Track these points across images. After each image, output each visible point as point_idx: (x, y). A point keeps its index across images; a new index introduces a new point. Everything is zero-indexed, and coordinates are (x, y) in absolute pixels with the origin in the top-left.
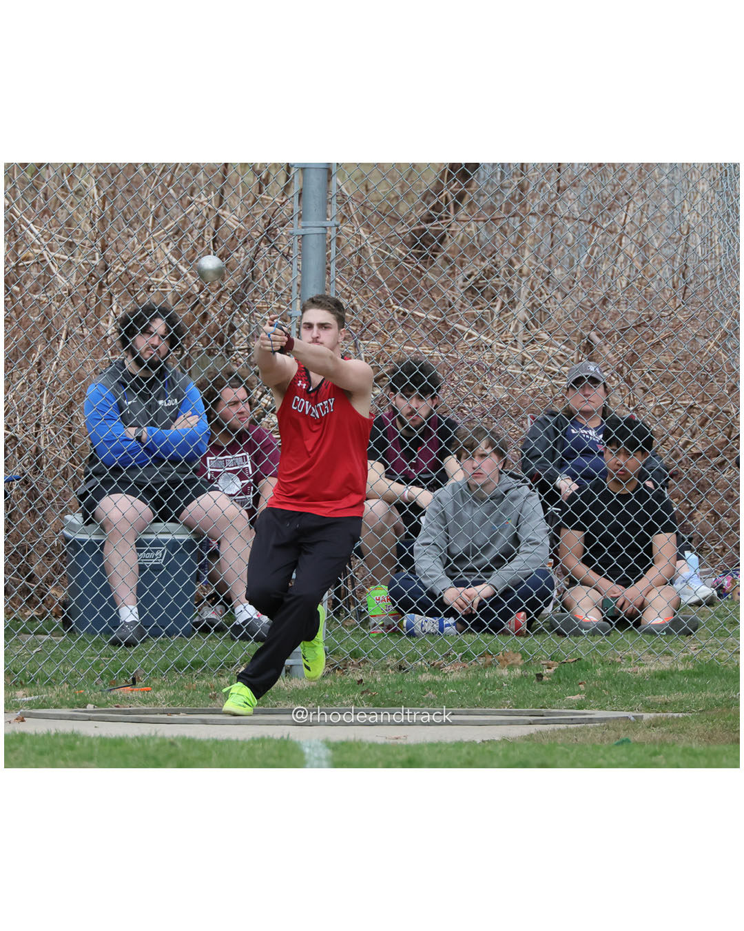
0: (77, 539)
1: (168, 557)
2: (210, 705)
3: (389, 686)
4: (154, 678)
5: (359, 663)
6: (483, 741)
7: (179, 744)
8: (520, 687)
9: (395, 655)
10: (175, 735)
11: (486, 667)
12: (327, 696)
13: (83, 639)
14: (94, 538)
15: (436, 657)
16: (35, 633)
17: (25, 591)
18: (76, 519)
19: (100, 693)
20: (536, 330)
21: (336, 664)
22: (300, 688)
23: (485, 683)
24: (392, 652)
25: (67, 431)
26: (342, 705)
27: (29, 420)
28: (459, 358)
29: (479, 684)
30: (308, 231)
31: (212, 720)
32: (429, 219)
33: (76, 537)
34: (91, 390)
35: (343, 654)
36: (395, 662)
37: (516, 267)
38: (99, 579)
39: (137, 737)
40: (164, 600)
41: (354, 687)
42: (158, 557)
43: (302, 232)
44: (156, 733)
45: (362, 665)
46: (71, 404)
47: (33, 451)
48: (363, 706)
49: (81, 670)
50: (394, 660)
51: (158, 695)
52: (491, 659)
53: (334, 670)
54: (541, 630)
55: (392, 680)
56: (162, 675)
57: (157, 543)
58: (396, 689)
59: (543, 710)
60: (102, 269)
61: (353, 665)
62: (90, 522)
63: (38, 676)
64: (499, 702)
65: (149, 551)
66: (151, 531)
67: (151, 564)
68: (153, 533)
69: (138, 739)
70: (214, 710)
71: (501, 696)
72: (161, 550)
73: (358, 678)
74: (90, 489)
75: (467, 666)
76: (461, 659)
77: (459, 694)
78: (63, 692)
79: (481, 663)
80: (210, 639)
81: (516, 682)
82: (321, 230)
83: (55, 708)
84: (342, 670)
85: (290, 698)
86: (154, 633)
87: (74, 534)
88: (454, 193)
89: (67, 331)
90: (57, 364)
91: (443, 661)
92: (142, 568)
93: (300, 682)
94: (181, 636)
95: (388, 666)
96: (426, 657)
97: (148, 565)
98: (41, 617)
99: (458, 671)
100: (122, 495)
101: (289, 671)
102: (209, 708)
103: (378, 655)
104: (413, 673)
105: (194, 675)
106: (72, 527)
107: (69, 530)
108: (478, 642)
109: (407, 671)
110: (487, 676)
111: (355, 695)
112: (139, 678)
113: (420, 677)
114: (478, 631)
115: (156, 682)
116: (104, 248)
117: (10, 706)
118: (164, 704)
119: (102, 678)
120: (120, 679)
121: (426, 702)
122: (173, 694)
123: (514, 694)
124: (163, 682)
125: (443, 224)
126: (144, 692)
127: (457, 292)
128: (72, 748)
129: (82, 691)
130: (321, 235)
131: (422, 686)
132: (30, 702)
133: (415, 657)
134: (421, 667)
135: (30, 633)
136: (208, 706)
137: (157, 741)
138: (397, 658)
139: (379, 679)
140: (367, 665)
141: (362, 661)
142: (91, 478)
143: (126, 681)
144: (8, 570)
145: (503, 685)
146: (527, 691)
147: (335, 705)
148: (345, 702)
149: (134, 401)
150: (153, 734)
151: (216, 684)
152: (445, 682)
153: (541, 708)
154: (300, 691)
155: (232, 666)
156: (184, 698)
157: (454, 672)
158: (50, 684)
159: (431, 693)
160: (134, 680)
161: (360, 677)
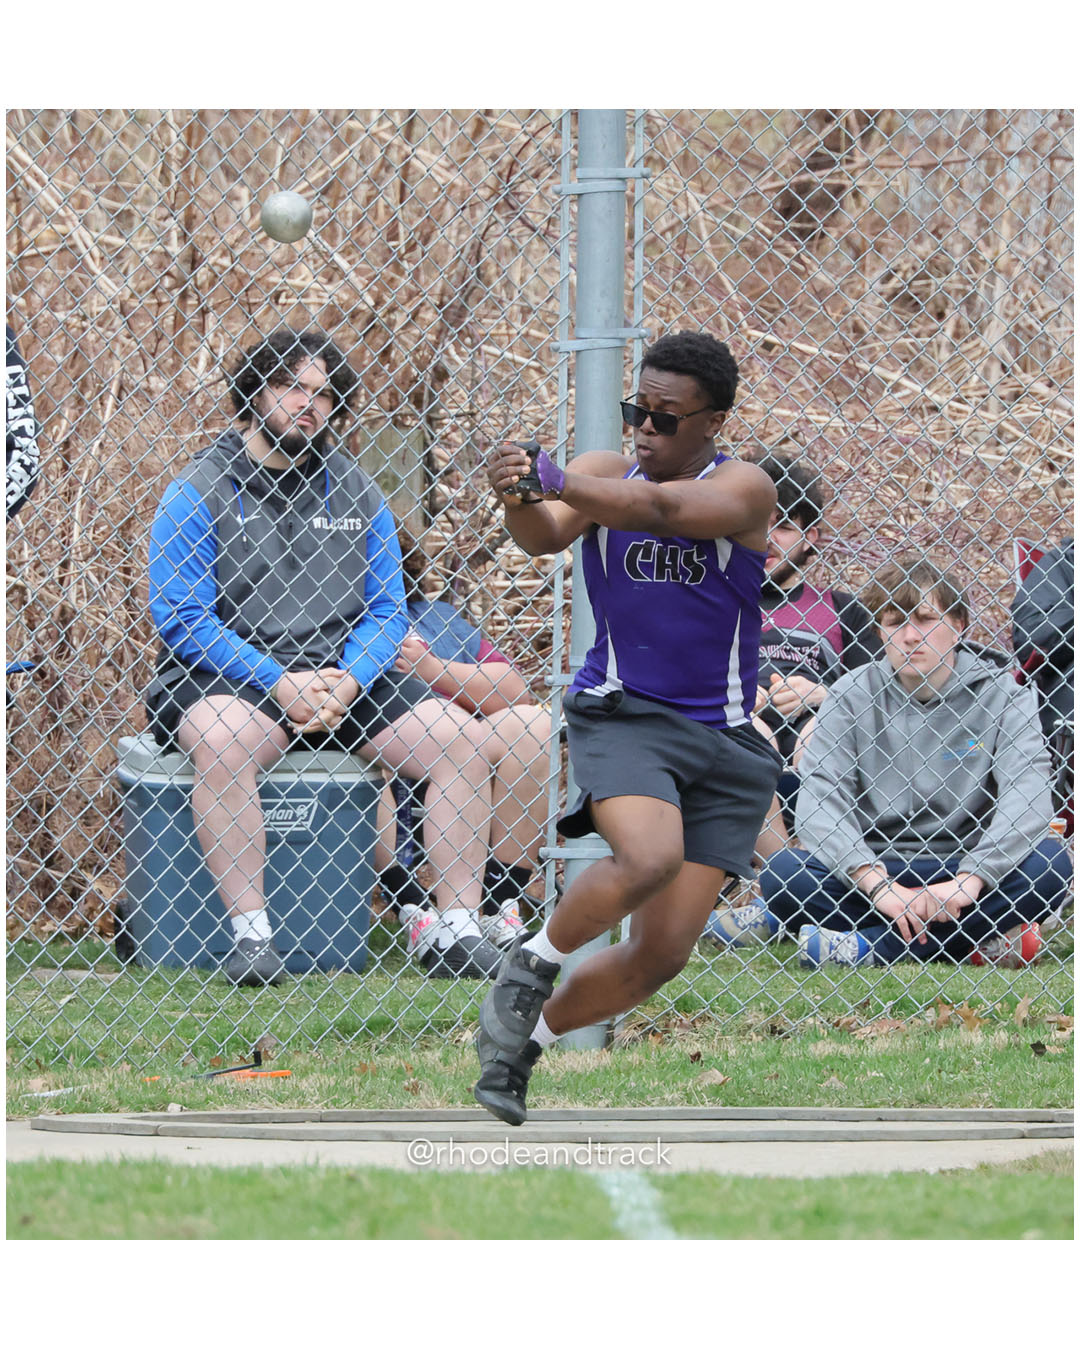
0: (145, 784)
1: (321, 817)
2: (406, 1103)
3: (752, 1064)
4: (296, 1052)
5: (693, 1022)
6: (942, 1172)
7: (364, 1180)
8: (1007, 1066)
9: (762, 1005)
10: (355, 1163)
11: (939, 1028)
12: (633, 1084)
13: (157, 978)
14: (178, 781)
15: (843, 1009)
16: (65, 967)
17: (45, 885)
18: (143, 744)
19: (193, 1081)
20: (1024, 375)
21: (647, 1024)
22: (580, 1070)
23: (940, 1060)
24: (757, 1000)
25: (122, 575)
26: (663, 1101)
27: (47, 553)
28: (881, 430)
29: (928, 1060)
30: (589, 186)
31: (404, 1134)
32: (818, 163)
33: (144, 780)
34: (170, 496)
35: (663, 1003)
36: (763, 1020)
38: (188, 862)
39: (281, 1168)
40: (314, 901)
41: (684, 1067)
42: (302, 817)
43: (577, 188)
44: (318, 1159)
45: (698, 1025)
46: (129, 523)
47: (57, 614)
48: (703, 1103)
49: (154, 1037)
50: (762, 1016)
51: (304, 1085)
52: (950, 1013)
53: (645, 1034)
54: (1046, 956)
55: (757, 1054)
56: (311, 1046)
57: (301, 791)
58: (765, 1071)
59: (1053, 1110)
60: (185, 261)
61: (682, 1025)
62: (172, 749)
63: (71, 1050)
64: (969, 1096)
65: (284, 806)
66: (288, 767)
67: (289, 830)
68: (292, 771)
69: (285, 1171)
70: (417, 1114)
71: (971, 1083)
72: (306, 804)
73: (692, 1051)
74: (170, 686)
75: (902, 1025)
76: (891, 1012)
77: (889, 1080)
78: (121, 1082)
79: (929, 1020)
80: (404, 975)
81: (999, 1057)
82: (615, 185)
83: (106, 1111)
84: (661, 1036)
85: (561, 1090)
86: (297, 967)
87: (140, 774)
89: (121, 382)
90: (101, 445)
91: (856, 1017)
92: (272, 840)
93: (579, 1059)
94: (347, 970)
95: (750, 1027)
96: (823, 1009)
97: (283, 833)
98: (76, 935)
99: (887, 1035)
100: (231, 697)
102: (404, 1109)
103: (729, 1005)
104: (799, 1040)
105: (374, 1045)
106: (135, 761)
107: (130, 767)
108: (923, 979)
109: (787, 1037)
110: (941, 1044)
111: (687, 1082)
112: (266, 1052)
113: (811, 1047)
114: (924, 960)
115: (301, 1060)
116: (189, 222)
117: (18, 1107)
118: (317, 1102)
119: (195, 1053)
120: (229, 1054)
121: (825, 1096)
122: (333, 1083)
123: (996, 1079)
124: (314, 1060)
126: (277, 1079)
127: (869, 303)
128: (158, 1188)
129: (156, 1078)
130: (614, 195)
131: (816, 1065)
132: (57, 1099)
133: (801, 1011)
134: (814, 1028)
135: (54, 967)
136: (402, 1105)
137: (322, 1175)
138: (768, 1011)
139: (732, 1052)
140: (709, 1025)
141: (700, 1018)
142: (172, 665)
143: (242, 1058)
144: (12, 846)
145: (973, 1064)
146: (1021, 1073)
147: (649, 1104)
148: (668, 1097)
149: (253, 517)
150: (311, 1161)
151: (416, 1064)
152: (861, 1058)
153: (1049, 1106)
154: (579, 1075)
155: (448, 1028)
156: (356, 1089)
157: (879, 1039)
158: (94, 1065)
159: (833, 1078)
160: (258, 1058)
161: (697, 1047)
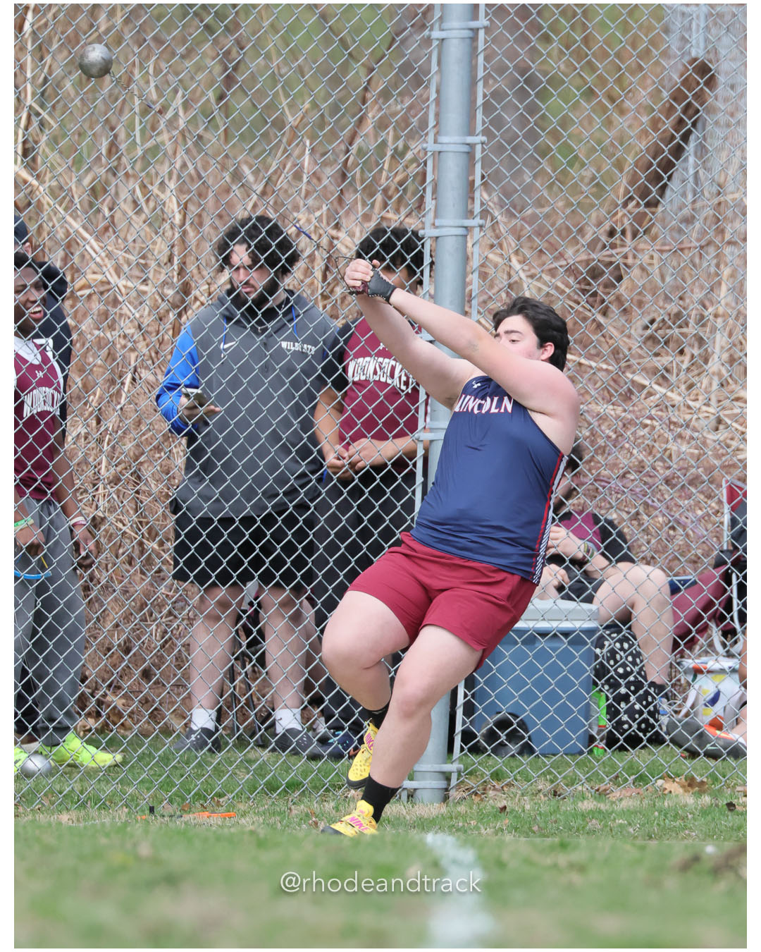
3: (540, 814)
4: (238, 802)
5: (502, 787)
8: (709, 818)
9: (548, 777)
13: (147, 751)
15: (602, 780)
21: (472, 788)
22: (426, 816)
23: (664, 812)
24: (545, 773)
29: (656, 813)
30: (443, 232)
35: (482, 775)
36: (549, 787)
37: (710, 310)
41: (495, 815)
43: (436, 233)
45: (505, 789)
49: (145, 790)
50: (548, 784)
51: (243, 821)
52: (672, 783)
53: (470, 795)
55: (544, 808)
56: (249, 798)
58: (549, 818)
61: (495, 789)
63: (89, 798)
71: (685, 827)
73: (500, 805)
75: (641, 791)
76: (634, 783)
77: (630, 825)
78: (120, 818)
79: (658, 789)
81: (705, 812)
82: (461, 231)
84: (481, 796)
88: (631, 214)
91: (611, 786)
93: (426, 809)
95: (540, 791)
96: (588, 780)
99: (630, 797)
101: (412, 796)
103: (527, 777)
104: (571, 800)
105: (290, 799)
108: (656, 762)
109: (564, 798)
110: (666, 804)
111: (496, 824)
112: (218, 801)
113: (580, 804)
115: (242, 807)
119: (171, 801)
120: (194, 802)
121: (588, 832)
122: (262, 821)
123: (701, 826)
124: (250, 807)
125: (617, 254)
126: (225, 819)
129: (145, 818)
130: (460, 237)
131: (583, 815)
133: (574, 781)
134: (582, 792)
138: (552, 781)
139: (528, 807)
140: (513, 789)
141: (507, 785)
143: (202, 805)
145: (687, 816)
146: (718, 822)
151: (317, 810)
152: (613, 811)
154: (425, 819)
155: (340, 788)
157: (625, 799)
158: (104, 808)
159: (594, 821)
161: (504, 803)
